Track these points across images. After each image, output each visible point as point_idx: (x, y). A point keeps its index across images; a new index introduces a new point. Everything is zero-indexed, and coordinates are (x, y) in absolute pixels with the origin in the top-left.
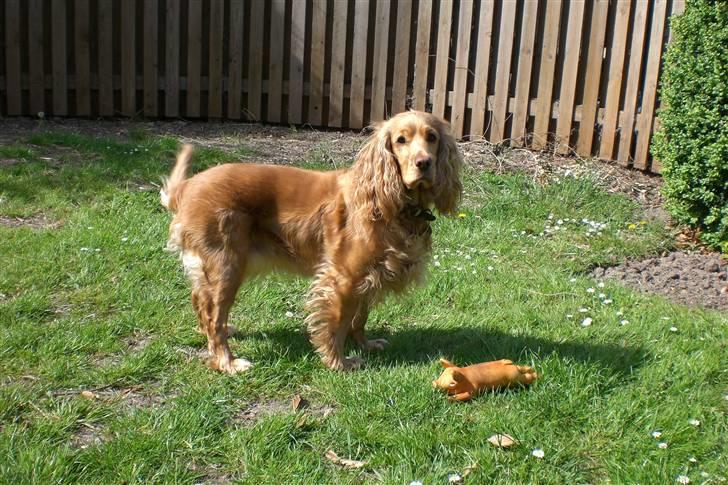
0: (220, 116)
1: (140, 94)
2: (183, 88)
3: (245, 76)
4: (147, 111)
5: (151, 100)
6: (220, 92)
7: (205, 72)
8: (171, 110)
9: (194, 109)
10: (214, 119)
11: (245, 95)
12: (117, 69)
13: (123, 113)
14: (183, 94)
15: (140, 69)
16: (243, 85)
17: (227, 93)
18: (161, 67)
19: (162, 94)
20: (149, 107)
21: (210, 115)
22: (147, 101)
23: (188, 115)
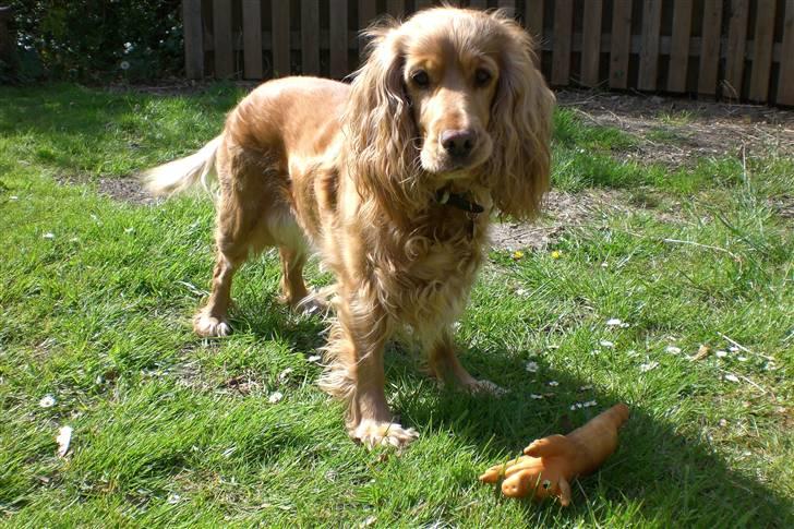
0: (713, 92)
1: (605, 58)
2: (665, 52)
3: (750, 36)
4: (612, 82)
5: (619, 68)
6: (716, 59)
7: (696, 32)
8: (646, 80)
9: (677, 81)
10: (705, 97)
11: (748, 64)
12: (577, 25)
13: (582, 83)
14: (664, 60)
15: (606, 26)
16: (746, 48)
17: (724, 60)
18: (636, 24)
19: (634, 59)
20: (616, 75)
21: (700, 91)
22: (614, 67)
23: (669, 89)
